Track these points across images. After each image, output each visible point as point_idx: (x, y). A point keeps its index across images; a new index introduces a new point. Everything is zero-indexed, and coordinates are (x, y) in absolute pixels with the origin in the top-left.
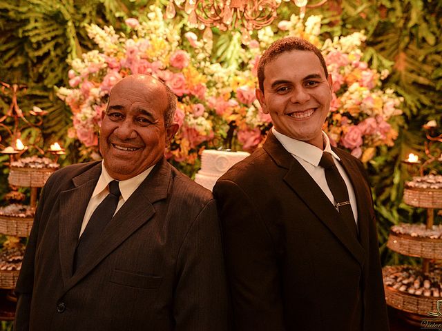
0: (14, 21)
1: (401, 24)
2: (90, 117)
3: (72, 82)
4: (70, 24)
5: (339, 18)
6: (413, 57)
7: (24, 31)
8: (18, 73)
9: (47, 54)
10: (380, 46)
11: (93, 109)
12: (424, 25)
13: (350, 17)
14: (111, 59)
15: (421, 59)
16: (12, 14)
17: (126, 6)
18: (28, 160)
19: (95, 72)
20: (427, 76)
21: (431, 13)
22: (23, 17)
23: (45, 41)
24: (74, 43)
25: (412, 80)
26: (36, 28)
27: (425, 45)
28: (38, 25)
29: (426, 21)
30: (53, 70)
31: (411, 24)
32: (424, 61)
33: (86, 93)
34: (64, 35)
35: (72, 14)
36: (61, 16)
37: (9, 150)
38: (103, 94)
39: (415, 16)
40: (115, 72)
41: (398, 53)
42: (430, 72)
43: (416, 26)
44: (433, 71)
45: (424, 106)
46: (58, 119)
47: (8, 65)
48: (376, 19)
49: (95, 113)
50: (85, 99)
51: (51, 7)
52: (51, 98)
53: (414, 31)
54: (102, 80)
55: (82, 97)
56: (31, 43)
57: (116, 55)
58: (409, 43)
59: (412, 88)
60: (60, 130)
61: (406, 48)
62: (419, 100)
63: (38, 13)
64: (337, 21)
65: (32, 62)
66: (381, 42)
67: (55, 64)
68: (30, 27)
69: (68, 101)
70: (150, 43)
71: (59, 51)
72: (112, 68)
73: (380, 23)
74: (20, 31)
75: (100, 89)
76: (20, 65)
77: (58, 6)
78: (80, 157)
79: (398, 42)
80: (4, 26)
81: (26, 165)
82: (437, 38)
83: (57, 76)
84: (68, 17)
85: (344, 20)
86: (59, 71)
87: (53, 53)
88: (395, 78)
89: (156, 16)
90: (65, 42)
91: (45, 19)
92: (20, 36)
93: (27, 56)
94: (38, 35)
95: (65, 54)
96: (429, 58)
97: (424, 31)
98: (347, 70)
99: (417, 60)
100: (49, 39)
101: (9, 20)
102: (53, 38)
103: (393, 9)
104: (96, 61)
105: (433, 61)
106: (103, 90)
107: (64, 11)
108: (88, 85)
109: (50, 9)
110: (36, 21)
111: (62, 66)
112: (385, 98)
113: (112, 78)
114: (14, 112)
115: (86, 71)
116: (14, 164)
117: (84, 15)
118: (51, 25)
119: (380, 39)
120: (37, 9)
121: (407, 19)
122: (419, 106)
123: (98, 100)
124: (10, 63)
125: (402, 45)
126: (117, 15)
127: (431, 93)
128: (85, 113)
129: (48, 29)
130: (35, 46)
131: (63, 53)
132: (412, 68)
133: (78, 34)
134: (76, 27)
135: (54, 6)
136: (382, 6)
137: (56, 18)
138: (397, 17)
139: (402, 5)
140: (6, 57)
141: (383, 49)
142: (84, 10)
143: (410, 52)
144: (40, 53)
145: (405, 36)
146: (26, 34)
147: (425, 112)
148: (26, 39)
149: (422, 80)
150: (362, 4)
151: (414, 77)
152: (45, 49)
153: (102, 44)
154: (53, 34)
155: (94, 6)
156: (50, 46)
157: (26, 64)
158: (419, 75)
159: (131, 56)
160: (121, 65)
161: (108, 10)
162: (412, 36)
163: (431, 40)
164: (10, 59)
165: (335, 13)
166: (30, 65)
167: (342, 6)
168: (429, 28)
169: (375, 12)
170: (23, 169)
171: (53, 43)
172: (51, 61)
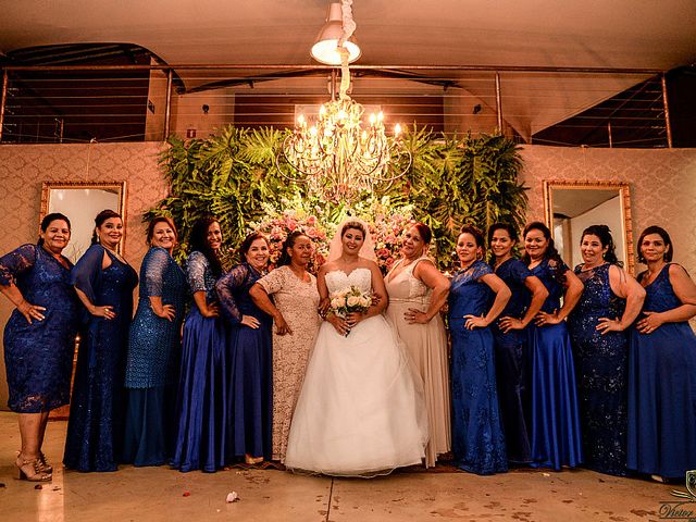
0: (202, 201)
1: (448, 199)
5: (408, 196)
6: (457, 220)
9: (223, 221)
10: (436, 213)
12: (462, 200)
14: (275, 220)
16: (200, 197)
22: (208, 199)
23: (223, 213)
26: (217, 205)
27: (463, 212)
28: (218, 203)
29: (463, 197)
31: (454, 199)
34: (234, 210)
36: (233, 199)
38: (272, 238)
39: (456, 194)
40: (278, 227)
41: (448, 217)
43: (456, 200)
53: (456, 204)
57: (277, 218)
58: (454, 211)
61: (453, 214)
63: (218, 196)
64: (407, 198)
66: (437, 211)
67: (226, 228)
68: (213, 205)
70: (295, 211)
71: (230, 220)
72: (275, 225)
73: (433, 199)
74: (208, 207)
77: (231, 192)
79: (448, 211)
80: (196, 205)
82: (470, 208)
83: (227, 235)
85: (410, 198)
86: (229, 232)
87: (226, 221)
88: (447, 233)
89: (298, 196)
90: (234, 214)
91: (222, 200)
92: (208, 210)
94: (219, 209)
96: (467, 220)
97: (462, 203)
98: (402, 223)
99: (459, 221)
100: (225, 212)
101: (199, 201)
102: (227, 212)
103: (442, 191)
104: (268, 221)
109: (226, 194)
110: (217, 201)
117: (247, 197)
118: (226, 203)
119: (436, 209)
120: (217, 194)
121: (451, 196)
125: (450, 213)
126: (269, 197)
129: (224, 206)
132: (457, 226)
133: (242, 209)
134: (241, 205)
135: (228, 191)
136: (435, 189)
137: (231, 200)
138: (445, 196)
139: (447, 188)
141: (439, 215)
142: (248, 194)
143: (456, 217)
145: (451, 207)
146: (211, 209)
148: (211, 212)
152: (222, 218)
153: (268, 212)
154: (227, 209)
155: (253, 192)
156: (225, 216)
160: (280, 223)
162: (455, 207)
165: (406, 193)
167: (411, 189)
168: (465, 202)
169: (431, 192)
172: (224, 226)
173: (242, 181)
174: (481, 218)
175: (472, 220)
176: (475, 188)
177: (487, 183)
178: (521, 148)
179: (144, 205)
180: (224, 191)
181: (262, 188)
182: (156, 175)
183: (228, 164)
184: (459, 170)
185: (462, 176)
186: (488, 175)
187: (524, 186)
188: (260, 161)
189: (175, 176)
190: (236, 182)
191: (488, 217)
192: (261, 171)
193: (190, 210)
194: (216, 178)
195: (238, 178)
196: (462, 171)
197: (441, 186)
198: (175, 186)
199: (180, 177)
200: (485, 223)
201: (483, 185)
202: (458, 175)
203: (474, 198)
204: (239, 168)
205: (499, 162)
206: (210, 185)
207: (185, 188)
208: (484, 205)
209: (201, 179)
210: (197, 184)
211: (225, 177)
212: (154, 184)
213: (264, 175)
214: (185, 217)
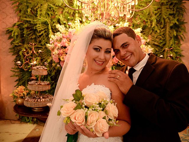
0: (32, 24)
1: (150, 26)
2: (57, 53)
3: (51, 42)
4: (50, 25)
5: (132, 24)
6: (153, 36)
7: (36, 27)
8: (33, 40)
9: (42, 34)
10: (144, 33)
11: (58, 51)
12: (156, 27)
13: (135, 24)
15: (156, 37)
16: (32, 22)
17: (67, 20)
18: (38, 67)
19: (58, 39)
20: (157, 42)
21: (158, 23)
22: (35, 23)
23: (42, 30)
24: (51, 31)
25: (153, 43)
26: (39, 26)
27: (156, 33)
28: (39, 25)
29: (157, 26)
30: (44, 39)
31: (153, 26)
32: (157, 38)
33: (56, 46)
34: (48, 29)
35: (50, 22)
36: (47, 23)
37: (31, 64)
38: (61, 46)
39: (154, 24)
40: (65, 39)
41: (149, 35)
42: (158, 41)
43: (154, 27)
44: (159, 41)
45: (157, 51)
46: (45, 54)
47: (30, 38)
48: (142, 25)
49: (59, 52)
50: (55, 48)
51: (44, 20)
52: (43, 48)
53: (153, 29)
54: (61, 42)
55: (55, 47)
56: (38, 31)
57: (65, 34)
58: (152, 32)
59: (153, 46)
60: (46, 58)
61: (151, 34)
62: (155, 49)
63: (40, 22)
64: (131, 25)
65: (38, 37)
66: (144, 32)
67: (45, 37)
68: (37, 26)
69: (50, 48)
70: (76, 30)
71: (46, 34)
72: (64, 38)
73: (144, 26)
74: (34, 27)
75: (60, 44)
76: (34, 38)
77: (46, 19)
78: (52, 66)
79: (149, 32)
80: (30, 26)
81: (37, 68)
82: (160, 31)
83: (45, 41)
84: (49, 23)
85: (133, 25)
86: (46, 39)
87: (44, 34)
89: (78, 22)
90: (48, 31)
91: (42, 24)
92: (34, 29)
93: (36, 35)
94: (40, 28)
95: (48, 34)
96: (158, 37)
97: (156, 29)
99: (154, 37)
100: (43, 29)
101: (31, 24)
102: (44, 29)
103: (147, 22)
104: (59, 36)
105: (159, 38)
106: (61, 44)
107: (48, 21)
108: (56, 43)
109: (43, 20)
110: (39, 24)
111: (47, 38)
112: (148, 48)
113: (64, 41)
114: (33, 52)
115: (56, 39)
116: (34, 68)
117: (54, 22)
118: (44, 25)
119: (144, 31)
120: (40, 21)
121: (151, 25)
122: (155, 51)
123: (60, 48)
124: (31, 37)
125: (150, 33)
126: (64, 22)
127: (158, 47)
128: (56, 52)
129: (43, 27)
130: (39, 32)
131: (47, 34)
132: (153, 39)
133: (52, 28)
134: (51, 26)
135: (45, 19)
136: (144, 21)
137: (45, 23)
138: (149, 24)
139: (150, 21)
140: (30, 35)
142: (54, 21)
143: (152, 35)
144: (40, 34)
145: (151, 30)
146: (36, 28)
147: (157, 53)
148: (36, 29)
149: (156, 43)
150: (138, 20)
151: (153, 42)
152: (42, 33)
153: (61, 30)
154: (44, 28)
155: (57, 20)
156: (43, 32)
157: (36, 38)
158: (155, 42)
159: (70, 34)
160: (67, 37)
161: (61, 21)
162: (153, 30)
163: (158, 31)
164: (31, 36)
165: (130, 22)
166: (37, 37)
167: (133, 20)
168: (158, 28)
169: (142, 22)
170: (37, 70)
171: (44, 31)
172: (44, 36)
173: (51, 14)
174: (164, 36)
175: (161, 37)
176: (163, 21)
177: (169, 19)
178: (185, 3)
179: (7, 25)
180: (43, 19)
181: (61, 18)
182: (11, 11)
183: (45, 6)
184: (156, 12)
185: (158, 15)
186: (170, 14)
187: (185, 21)
188: (60, 5)
189: (20, 11)
190: (48, 14)
191: (167, 36)
192: (61, 10)
193: (27, 28)
194: (39, 13)
195: (49, 13)
196: (158, 12)
197: (147, 19)
198: (20, 16)
199: (22, 12)
200: (166, 39)
201: (167, 20)
202: (156, 14)
203: (162, 26)
204: (50, 8)
205: (177, 8)
206: (37, 17)
207: (26, 17)
208: (166, 29)
209: (33, 13)
210: (31, 16)
211: (44, 12)
212: (11, 15)
213: (62, 12)
214: (25, 32)
